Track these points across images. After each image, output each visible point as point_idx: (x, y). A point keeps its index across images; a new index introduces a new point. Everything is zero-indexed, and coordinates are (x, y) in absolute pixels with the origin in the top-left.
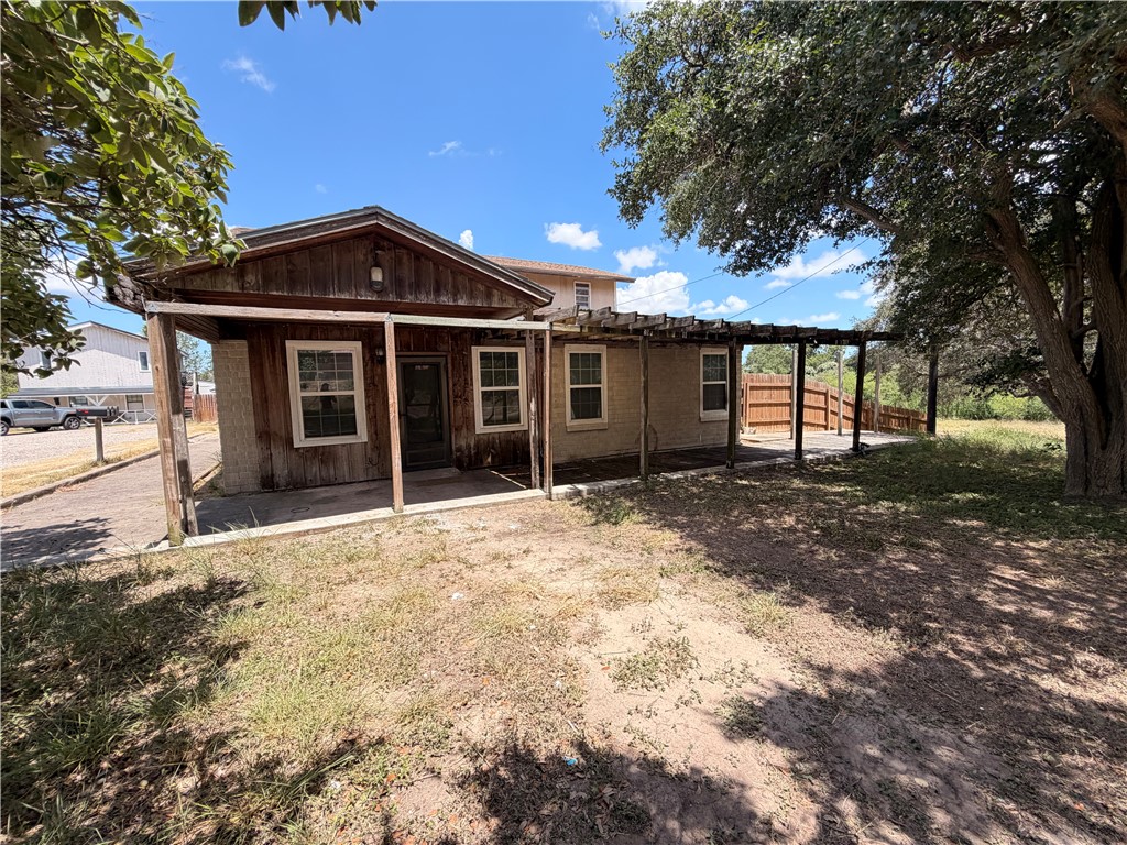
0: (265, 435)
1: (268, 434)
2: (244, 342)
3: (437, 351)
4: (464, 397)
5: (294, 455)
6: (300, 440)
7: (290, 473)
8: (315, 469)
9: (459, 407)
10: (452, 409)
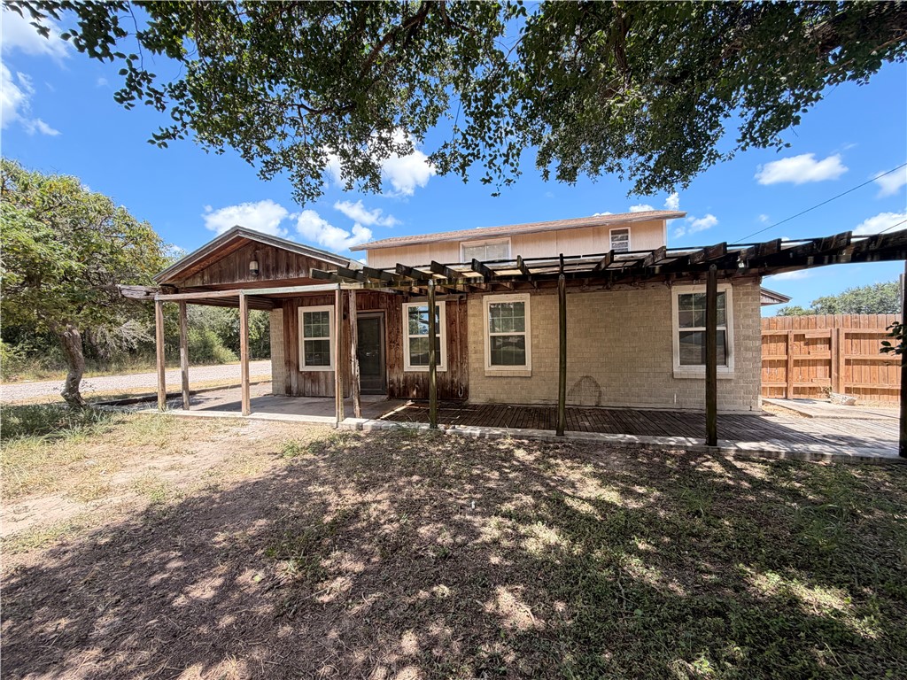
0: (288, 363)
1: (289, 361)
2: (282, 309)
3: (379, 308)
4: (396, 342)
5: (300, 375)
6: (303, 368)
7: (298, 386)
8: (309, 385)
9: (393, 350)
10: (387, 351)
